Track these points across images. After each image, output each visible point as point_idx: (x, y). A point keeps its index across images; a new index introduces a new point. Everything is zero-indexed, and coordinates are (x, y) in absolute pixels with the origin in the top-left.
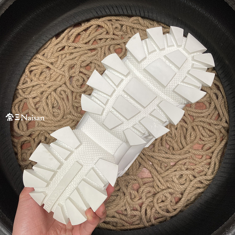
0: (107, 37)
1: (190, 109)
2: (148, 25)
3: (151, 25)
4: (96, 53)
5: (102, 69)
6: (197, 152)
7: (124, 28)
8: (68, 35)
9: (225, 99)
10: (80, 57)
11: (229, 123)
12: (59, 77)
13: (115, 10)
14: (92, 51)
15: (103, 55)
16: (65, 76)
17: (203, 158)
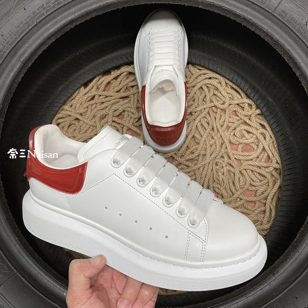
1: (236, 152)
4: (129, 101)
5: (136, 116)
6: (249, 198)
8: (97, 84)
9: (273, 139)
10: (112, 106)
12: (90, 129)
14: (124, 99)
15: (136, 103)
16: (96, 127)
17: (256, 206)
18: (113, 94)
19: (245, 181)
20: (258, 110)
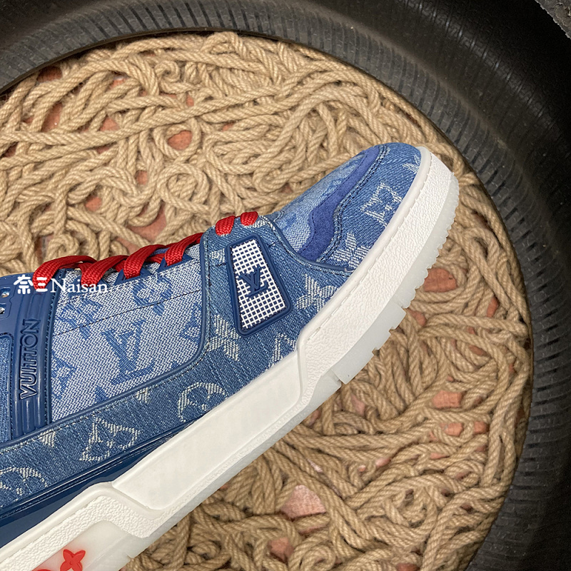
0: (140, 103)
2: (260, 55)
3: (270, 55)
4: (113, 154)
5: (135, 200)
6: (448, 417)
7: (189, 70)
8: (23, 107)
10: (66, 173)
11: (530, 323)
12: (6, 241)
13: (158, 19)
15: (134, 160)
17: (466, 433)
18: (68, 139)
19: (436, 367)
20: (471, 175)
